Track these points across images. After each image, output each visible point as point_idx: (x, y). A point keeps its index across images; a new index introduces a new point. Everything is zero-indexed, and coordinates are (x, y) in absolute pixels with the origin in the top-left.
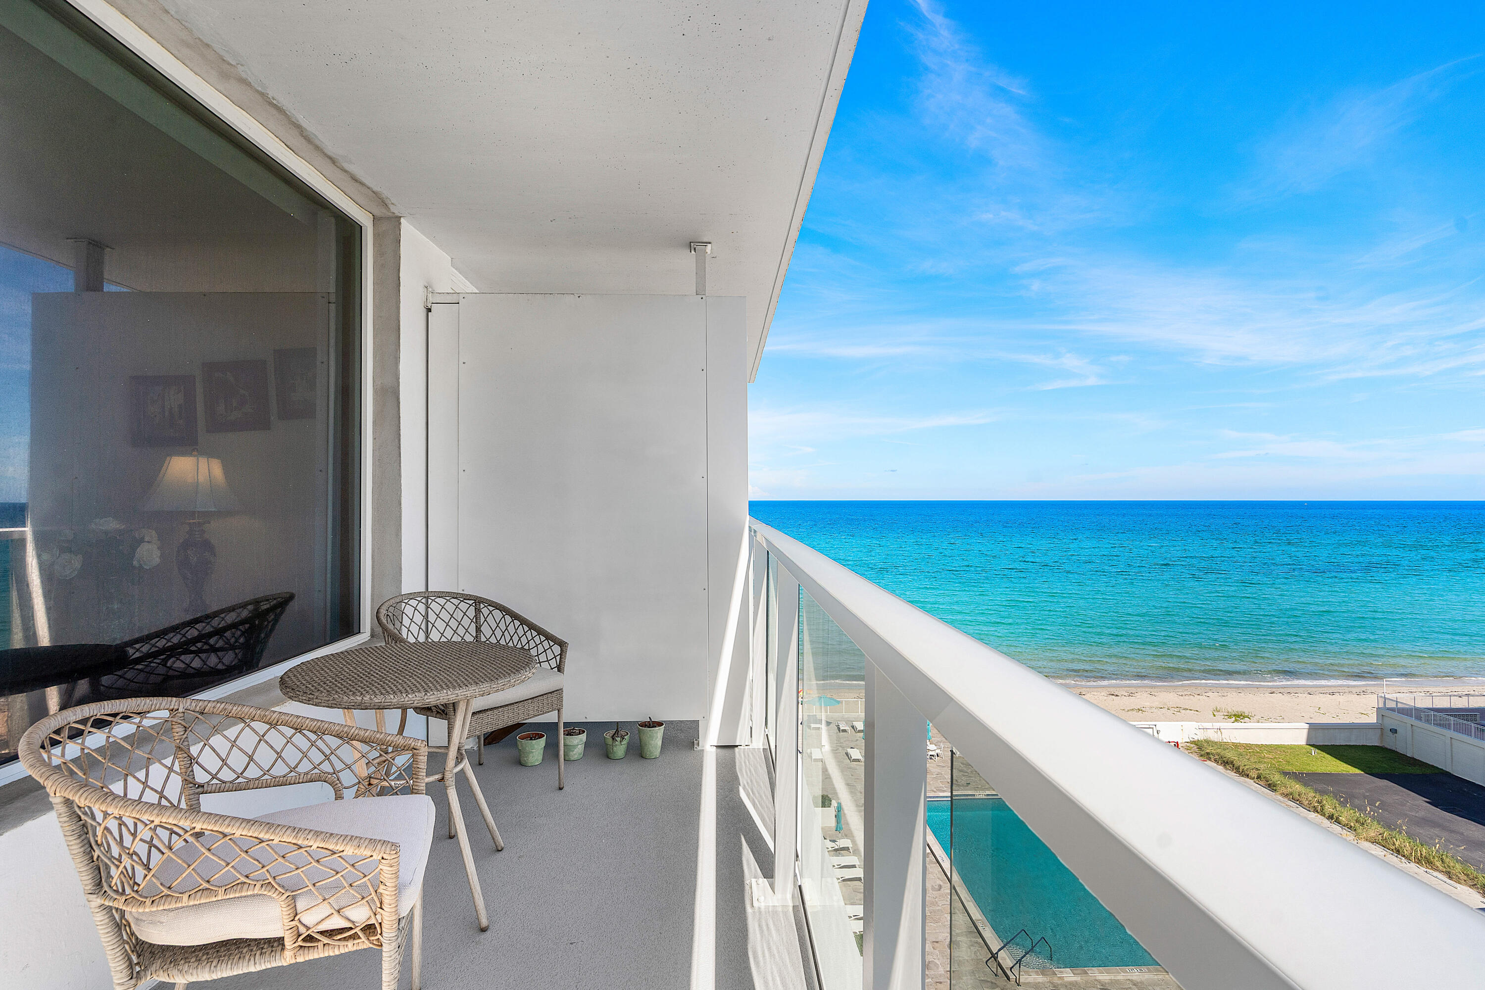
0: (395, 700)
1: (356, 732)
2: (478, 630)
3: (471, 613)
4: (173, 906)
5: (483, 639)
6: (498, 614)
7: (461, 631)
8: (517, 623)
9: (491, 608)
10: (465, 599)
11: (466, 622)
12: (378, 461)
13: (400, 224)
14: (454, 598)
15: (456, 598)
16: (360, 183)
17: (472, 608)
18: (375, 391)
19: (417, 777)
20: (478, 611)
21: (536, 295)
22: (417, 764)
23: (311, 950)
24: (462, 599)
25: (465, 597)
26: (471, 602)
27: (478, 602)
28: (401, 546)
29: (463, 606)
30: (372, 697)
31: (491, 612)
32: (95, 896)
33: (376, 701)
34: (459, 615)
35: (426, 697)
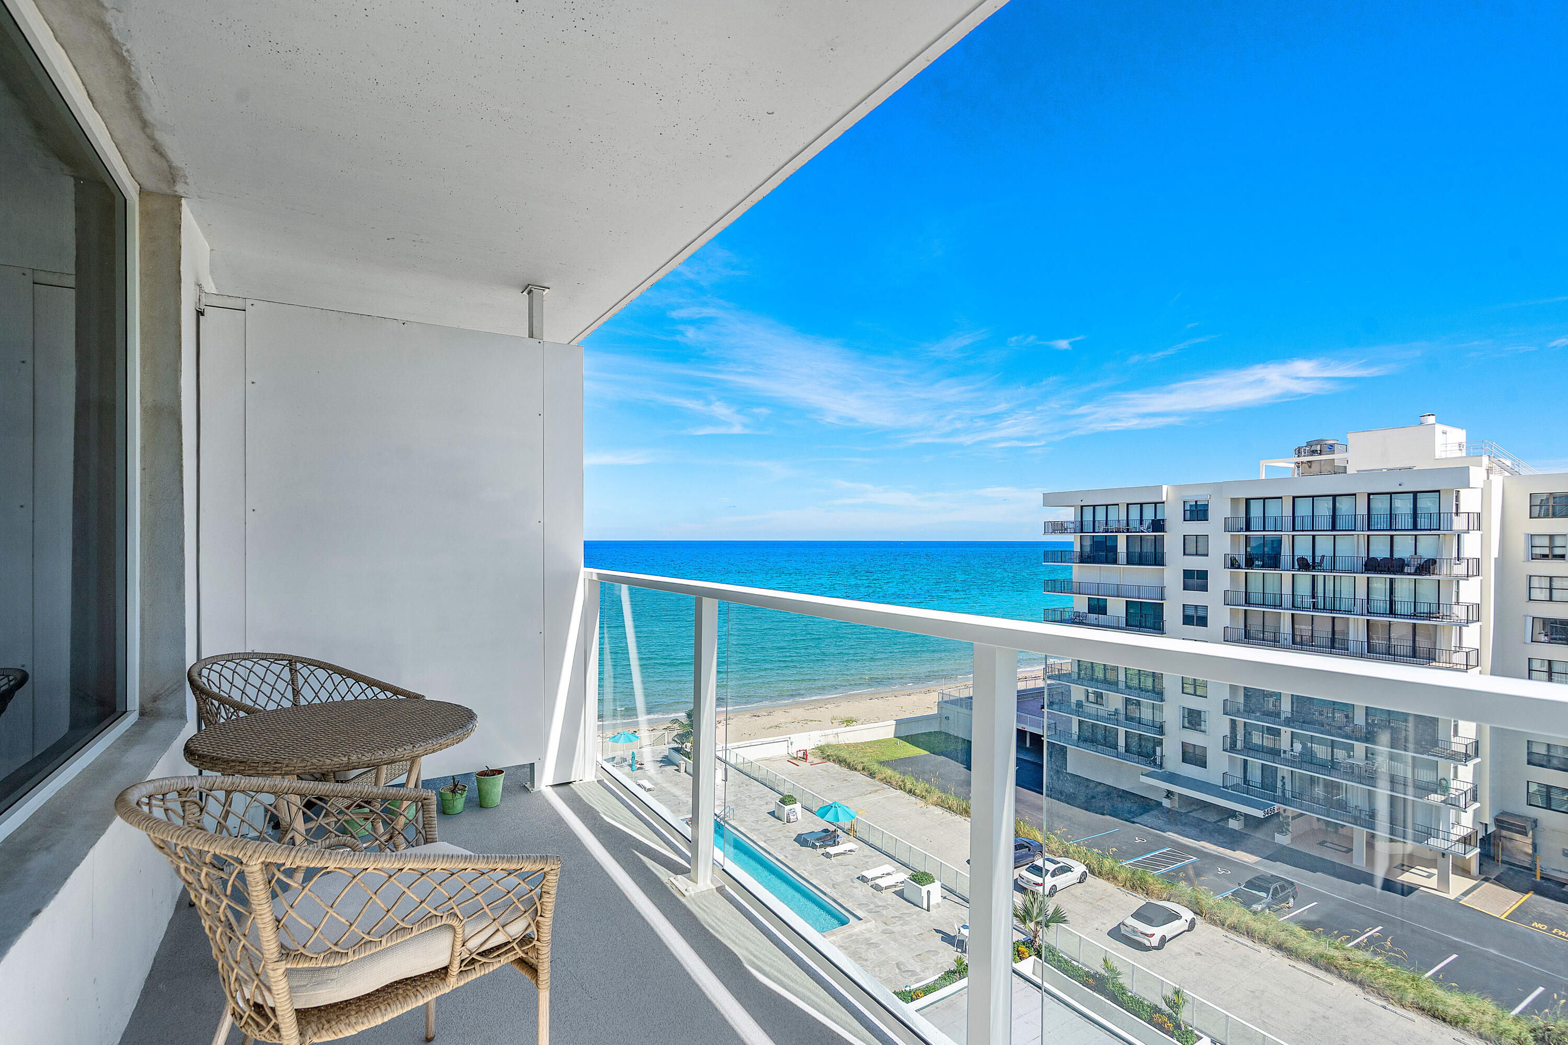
0: (386, 756)
1: (370, 790)
2: (296, 693)
3: (286, 674)
4: (374, 951)
5: (303, 702)
6: (321, 674)
7: (276, 696)
8: (350, 681)
9: (312, 668)
10: (276, 660)
11: (281, 686)
12: (150, 499)
13: (180, 205)
14: (263, 659)
15: (265, 659)
16: (161, 154)
17: (287, 669)
18: (144, 410)
19: (430, 826)
20: (293, 671)
21: (350, 315)
22: (430, 814)
23: (470, 973)
24: (272, 660)
25: (277, 658)
26: (285, 663)
27: (292, 662)
28: (184, 602)
29: (276, 668)
30: (360, 756)
31: (312, 672)
32: (284, 962)
33: (366, 759)
34: (270, 678)
35: (415, 749)
